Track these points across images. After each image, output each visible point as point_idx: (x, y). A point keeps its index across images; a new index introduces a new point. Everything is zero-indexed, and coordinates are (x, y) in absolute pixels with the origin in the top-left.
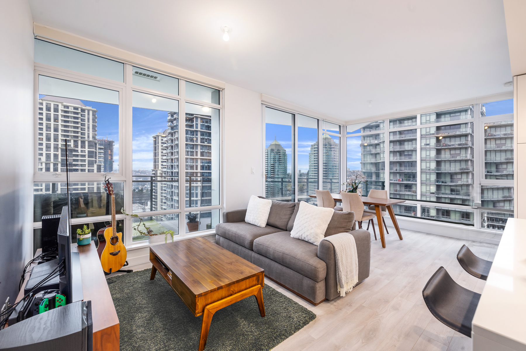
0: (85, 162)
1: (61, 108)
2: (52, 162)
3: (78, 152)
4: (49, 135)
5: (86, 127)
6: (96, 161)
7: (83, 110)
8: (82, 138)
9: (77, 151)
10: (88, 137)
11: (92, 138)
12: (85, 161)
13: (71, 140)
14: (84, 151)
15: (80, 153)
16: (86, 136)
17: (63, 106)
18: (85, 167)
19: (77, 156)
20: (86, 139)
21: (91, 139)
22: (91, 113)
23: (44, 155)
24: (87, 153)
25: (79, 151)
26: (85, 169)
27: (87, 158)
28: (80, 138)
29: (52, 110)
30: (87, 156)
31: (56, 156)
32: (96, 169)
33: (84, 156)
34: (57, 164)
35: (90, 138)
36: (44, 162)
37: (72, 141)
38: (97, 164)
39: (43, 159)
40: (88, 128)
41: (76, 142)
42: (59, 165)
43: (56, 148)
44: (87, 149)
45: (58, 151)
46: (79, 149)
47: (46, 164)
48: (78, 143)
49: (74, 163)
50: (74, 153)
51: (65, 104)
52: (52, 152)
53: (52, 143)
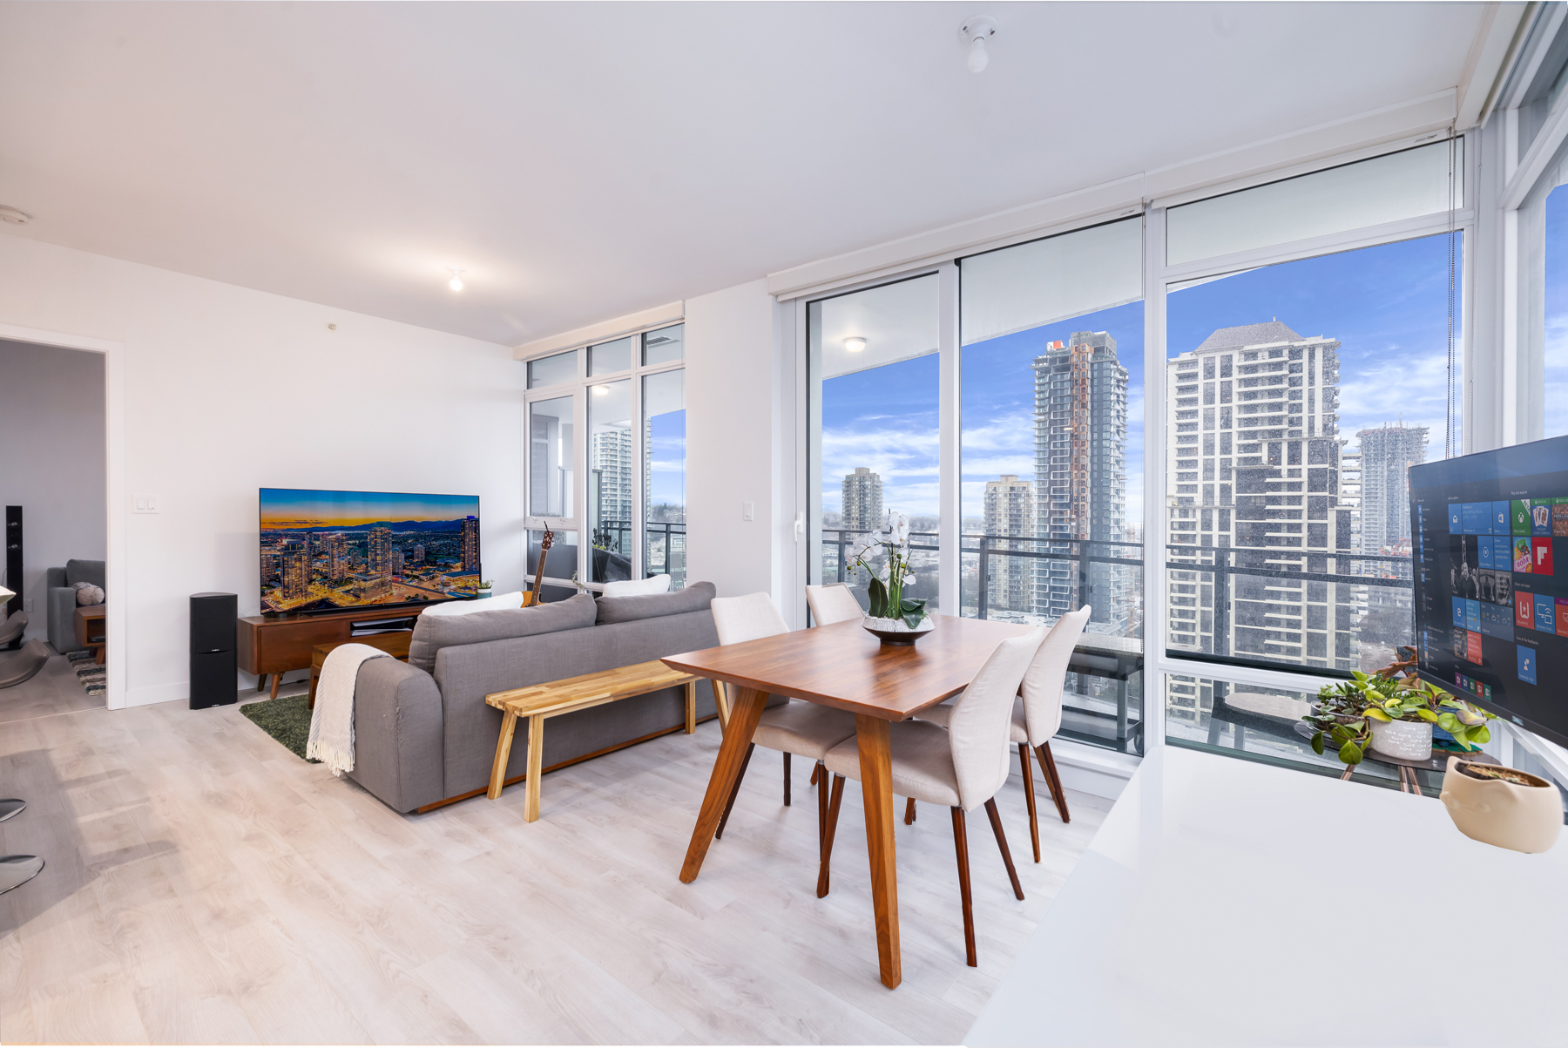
0: (1300, 504)
1: (1238, 360)
2: (1216, 508)
3: (1281, 477)
4: (1210, 438)
5: (1305, 401)
6: (1334, 502)
7: (1295, 353)
8: (1291, 433)
9: (1278, 474)
10: (1311, 428)
11: (1321, 430)
12: (1298, 500)
13: (1261, 444)
14: (1297, 472)
15: (1285, 479)
16: (1305, 428)
17: (1243, 356)
18: (1300, 517)
19: (1276, 487)
20: (1305, 434)
21: (1319, 433)
22: (1319, 354)
23: (1200, 489)
24: (1305, 478)
25: (1284, 473)
26: (1300, 525)
27: (1304, 492)
28: (1286, 436)
29: (1218, 372)
30: (1305, 487)
31: (1225, 490)
32: (1335, 526)
33: (1297, 486)
34: (1229, 511)
35: (1316, 430)
36: (1198, 508)
37: (1265, 448)
38: (1336, 508)
39: (1198, 498)
40: (1311, 401)
41: (1274, 450)
42: (1233, 514)
43: (1226, 472)
44: (1305, 466)
45: (1230, 478)
46: (1284, 466)
47: (1204, 511)
48: (1280, 451)
49: (1268, 507)
50: (1268, 480)
51: (1247, 348)
52: (1217, 482)
53: (1217, 456)
